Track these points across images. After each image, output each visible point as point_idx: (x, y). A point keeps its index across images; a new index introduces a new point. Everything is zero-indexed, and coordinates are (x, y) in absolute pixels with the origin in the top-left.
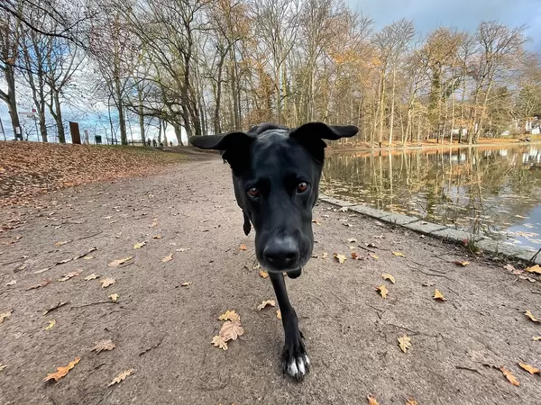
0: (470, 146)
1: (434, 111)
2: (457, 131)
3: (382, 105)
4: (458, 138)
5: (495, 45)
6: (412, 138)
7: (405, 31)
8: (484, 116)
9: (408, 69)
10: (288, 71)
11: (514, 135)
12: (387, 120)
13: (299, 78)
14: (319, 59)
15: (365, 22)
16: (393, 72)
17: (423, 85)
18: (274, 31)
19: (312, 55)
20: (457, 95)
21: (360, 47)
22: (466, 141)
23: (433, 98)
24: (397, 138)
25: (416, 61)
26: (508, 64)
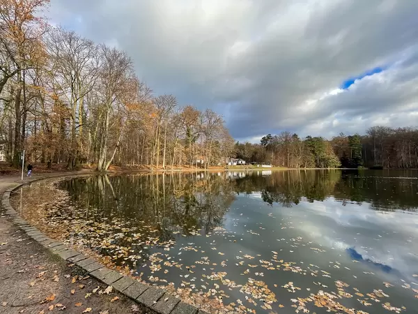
0: (205, 170)
1: (188, 149)
2: (199, 161)
3: (157, 141)
4: (200, 165)
5: (213, 120)
6: (176, 164)
7: (172, 102)
8: (210, 155)
9: (174, 123)
10: (86, 105)
11: (222, 165)
12: (161, 154)
13: (96, 113)
14: (114, 103)
15: (148, 91)
16: (165, 122)
17: (181, 133)
19: (108, 99)
20: (198, 141)
21: (144, 103)
22: (203, 167)
23: (187, 142)
24: (167, 163)
25: (177, 120)
26: (217, 130)
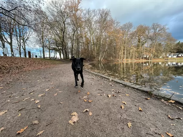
0: (149, 61)
1: (138, 50)
2: (145, 56)
3: (122, 48)
4: (146, 58)
5: (157, 30)
6: (131, 58)
7: (130, 26)
8: (154, 52)
9: (131, 37)
10: (94, 37)
11: (163, 58)
12: (124, 53)
13: (97, 39)
14: (103, 33)
15: (118, 23)
16: (126, 38)
17: (135, 42)
18: (90, 25)
19: (101, 32)
20: (146, 45)
21: (116, 30)
22: (148, 59)
23: (138, 46)
24: (127, 58)
25: (133, 35)
26: (161, 36)
